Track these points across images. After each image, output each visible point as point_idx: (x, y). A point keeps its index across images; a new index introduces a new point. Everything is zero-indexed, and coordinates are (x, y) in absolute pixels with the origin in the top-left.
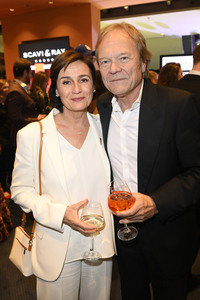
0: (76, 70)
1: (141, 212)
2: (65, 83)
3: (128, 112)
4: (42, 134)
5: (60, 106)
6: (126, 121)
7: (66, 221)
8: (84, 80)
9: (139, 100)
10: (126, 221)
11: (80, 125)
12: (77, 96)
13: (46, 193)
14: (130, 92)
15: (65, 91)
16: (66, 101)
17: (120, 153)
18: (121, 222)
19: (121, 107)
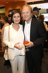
0: (17, 15)
1: (30, 45)
3: (28, 24)
4: (9, 28)
5: (13, 22)
6: (28, 26)
8: (18, 17)
9: (31, 21)
11: (17, 26)
12: (17, 20)
15: (14, 19)
16: (14, 21)
17: (26, 33)
18: (26, 47)
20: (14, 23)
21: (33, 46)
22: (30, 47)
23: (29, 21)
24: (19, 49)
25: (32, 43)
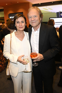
1: (39, 58)
2: (17, 23)
3: (36, 31)
4: (11, 37)
5: (16, 29)
6: (36, 34)
7: (18, 61)
8: (23, 22)
9: (39, 28)
10: (35, 61)
11: (22, 34)
12: (21, 27)
13: (13, 53)
14: (37, 26)
15: (17, 25)
16: (18, 28)
17: (34, 43)
18: (33, 61)
19: (35, 30)
20: (17, 31)
21: (43, 60)
22: (39, 60)
23: (38, 27)
24: (24, 64)
25: (42, 55)
